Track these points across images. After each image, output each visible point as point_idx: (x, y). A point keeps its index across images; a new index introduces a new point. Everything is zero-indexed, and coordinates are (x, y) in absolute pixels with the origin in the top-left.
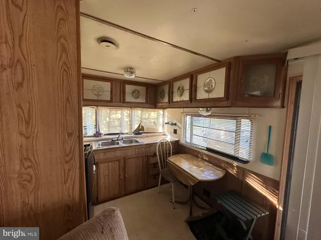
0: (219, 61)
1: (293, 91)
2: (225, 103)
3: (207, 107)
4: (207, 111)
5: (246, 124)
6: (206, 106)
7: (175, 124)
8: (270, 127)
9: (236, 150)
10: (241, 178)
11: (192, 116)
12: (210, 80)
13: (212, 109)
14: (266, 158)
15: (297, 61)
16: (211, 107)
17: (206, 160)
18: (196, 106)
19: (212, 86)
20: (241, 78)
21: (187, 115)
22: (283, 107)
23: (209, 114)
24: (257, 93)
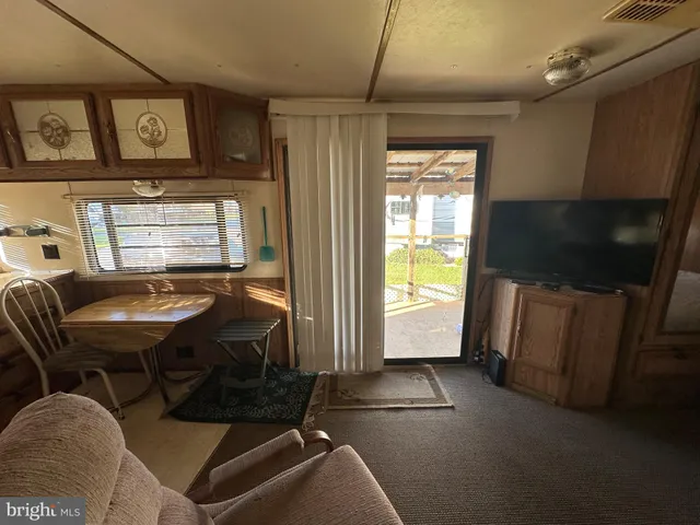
0: (166, 82)
1: (281, 157)
2: (194, 171)
3: (152, 179)
4: (155, 187)
5: (231, 207)
6: (149, 175)
7: (46, 231)
8: (264, 208)
9: (224, 254)
10: (239, 295)
11: (106, 202)
12: (151, 119)
13: (165, 182)
14: (266, 253)
15: (279, 118)
16: (161, 178)
17: (170, 293)
18: (122, 176)
19: (160, 133)
20: (216, 128)
21: (88, 200)
22: (273, 180)
23: (160, 194)
24: (241, 156)
